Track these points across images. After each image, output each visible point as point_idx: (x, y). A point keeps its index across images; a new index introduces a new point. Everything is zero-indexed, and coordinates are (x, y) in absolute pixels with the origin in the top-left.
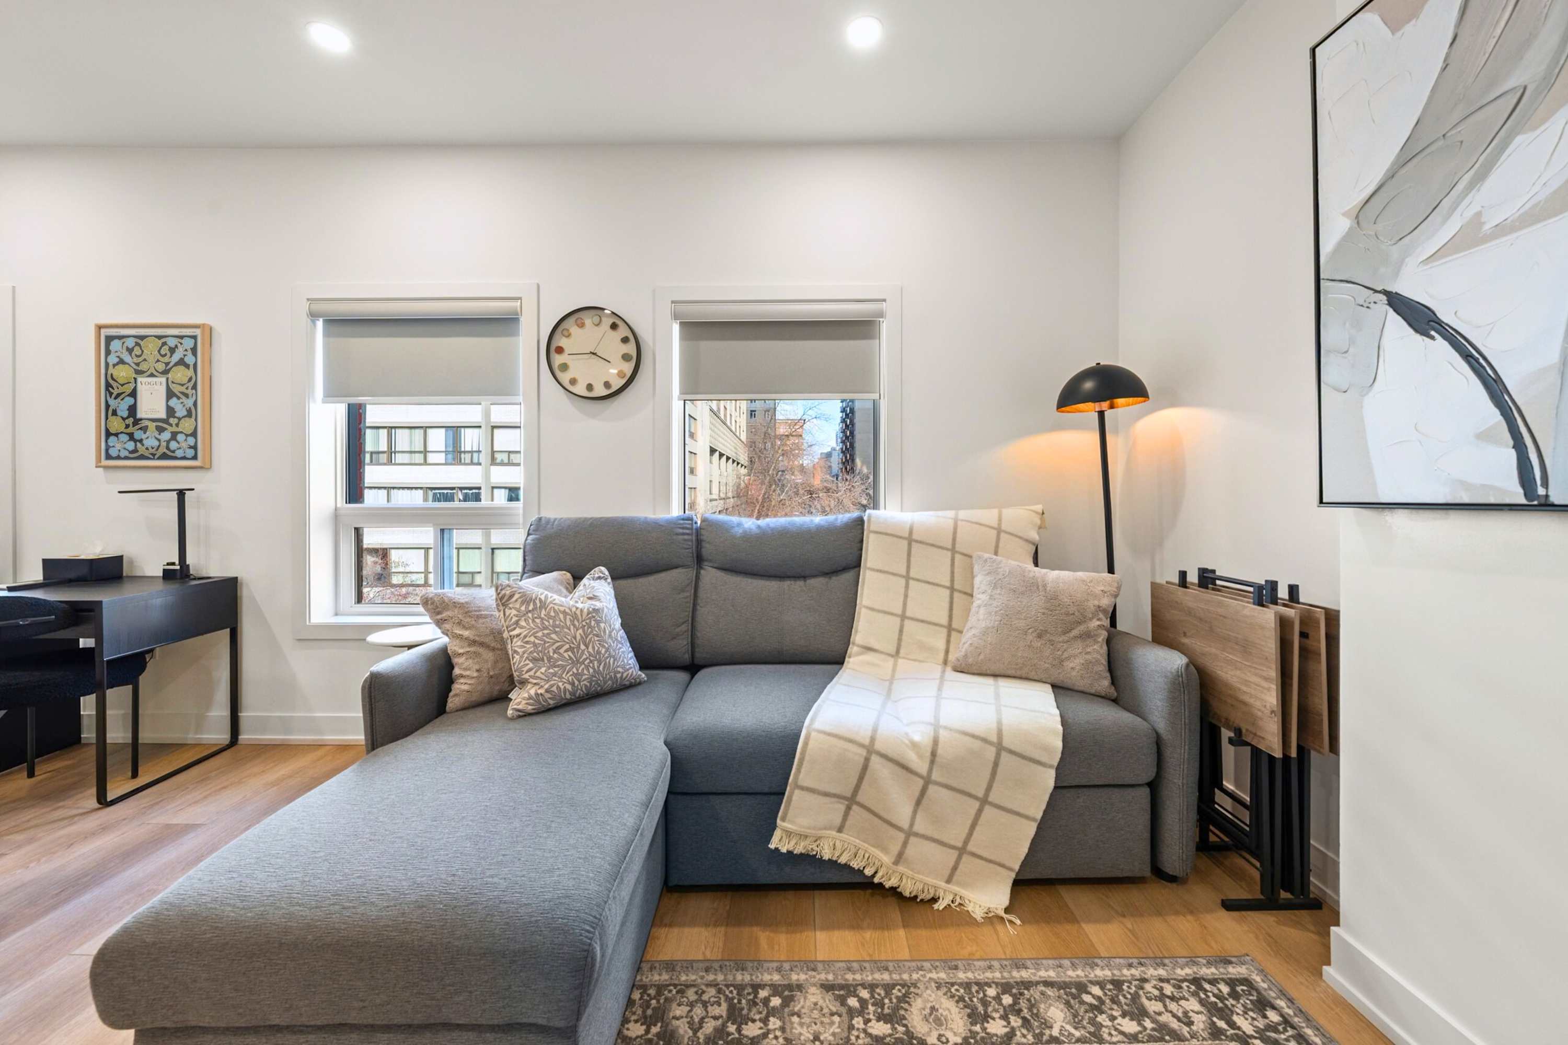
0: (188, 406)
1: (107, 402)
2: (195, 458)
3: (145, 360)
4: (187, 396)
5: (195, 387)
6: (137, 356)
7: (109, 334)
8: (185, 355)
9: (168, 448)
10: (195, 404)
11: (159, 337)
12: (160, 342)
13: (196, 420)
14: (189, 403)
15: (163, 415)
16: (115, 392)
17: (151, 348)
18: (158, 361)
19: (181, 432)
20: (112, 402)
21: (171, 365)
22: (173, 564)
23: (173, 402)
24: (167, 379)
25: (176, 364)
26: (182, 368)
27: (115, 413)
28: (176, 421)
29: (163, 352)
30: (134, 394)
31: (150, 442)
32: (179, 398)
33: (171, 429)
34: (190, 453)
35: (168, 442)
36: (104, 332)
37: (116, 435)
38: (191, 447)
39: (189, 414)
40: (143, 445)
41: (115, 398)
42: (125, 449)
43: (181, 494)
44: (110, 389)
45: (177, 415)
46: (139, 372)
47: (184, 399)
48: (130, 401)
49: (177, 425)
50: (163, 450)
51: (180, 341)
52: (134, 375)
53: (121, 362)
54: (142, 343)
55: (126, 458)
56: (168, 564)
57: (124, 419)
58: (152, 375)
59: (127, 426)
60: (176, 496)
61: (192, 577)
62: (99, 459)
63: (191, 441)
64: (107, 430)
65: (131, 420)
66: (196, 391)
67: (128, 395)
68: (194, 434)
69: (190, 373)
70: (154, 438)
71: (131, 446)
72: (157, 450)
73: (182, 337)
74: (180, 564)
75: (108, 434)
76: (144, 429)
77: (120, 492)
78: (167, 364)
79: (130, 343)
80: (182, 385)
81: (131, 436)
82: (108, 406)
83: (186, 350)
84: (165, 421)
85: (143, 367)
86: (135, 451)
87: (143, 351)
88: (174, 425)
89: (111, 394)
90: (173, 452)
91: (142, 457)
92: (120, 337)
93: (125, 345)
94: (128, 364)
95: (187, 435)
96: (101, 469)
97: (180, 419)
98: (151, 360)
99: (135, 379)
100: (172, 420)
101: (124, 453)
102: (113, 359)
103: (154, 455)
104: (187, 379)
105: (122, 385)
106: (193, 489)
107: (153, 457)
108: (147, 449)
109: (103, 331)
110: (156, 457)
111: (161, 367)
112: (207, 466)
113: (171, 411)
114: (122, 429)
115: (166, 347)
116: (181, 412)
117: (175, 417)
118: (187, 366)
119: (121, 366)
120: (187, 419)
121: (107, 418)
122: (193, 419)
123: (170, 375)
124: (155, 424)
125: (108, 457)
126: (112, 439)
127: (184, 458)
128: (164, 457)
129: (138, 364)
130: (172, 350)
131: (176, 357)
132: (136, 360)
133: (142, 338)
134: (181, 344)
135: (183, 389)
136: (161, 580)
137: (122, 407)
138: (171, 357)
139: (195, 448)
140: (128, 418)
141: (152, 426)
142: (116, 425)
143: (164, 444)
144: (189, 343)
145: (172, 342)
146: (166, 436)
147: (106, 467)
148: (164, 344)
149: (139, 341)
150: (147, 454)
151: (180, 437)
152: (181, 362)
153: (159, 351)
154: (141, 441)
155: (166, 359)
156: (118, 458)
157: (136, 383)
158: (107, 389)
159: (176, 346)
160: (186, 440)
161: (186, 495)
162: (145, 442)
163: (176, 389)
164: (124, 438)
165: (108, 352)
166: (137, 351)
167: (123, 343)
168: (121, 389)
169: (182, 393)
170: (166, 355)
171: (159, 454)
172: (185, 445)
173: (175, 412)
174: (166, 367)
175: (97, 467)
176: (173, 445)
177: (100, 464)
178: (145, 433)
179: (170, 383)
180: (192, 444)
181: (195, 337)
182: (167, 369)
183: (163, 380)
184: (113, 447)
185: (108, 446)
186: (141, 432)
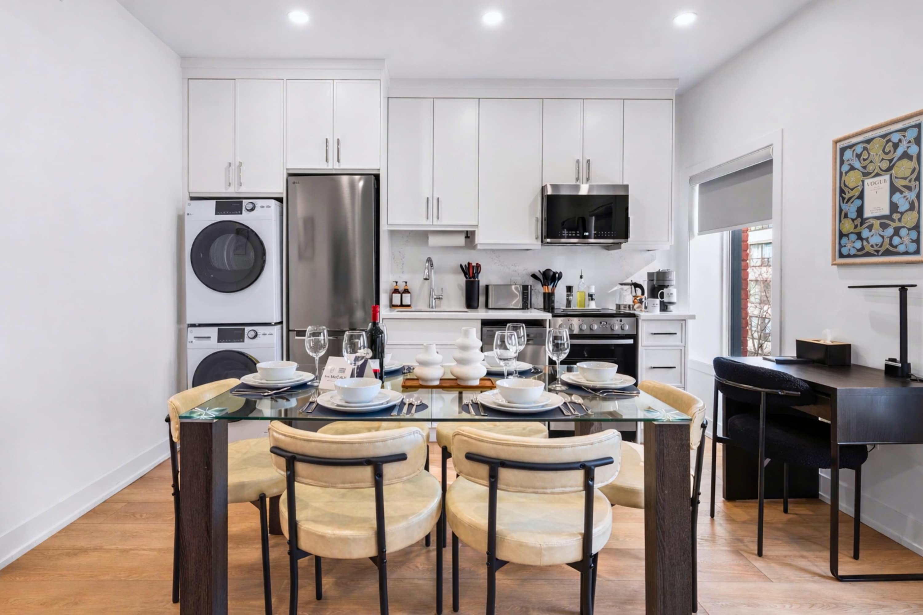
0: (910, 200)
1: (840, 206)
2: (917, 252)
3: (871, 162)
4: (909, 188)
5: (918, 179)
6: (865, 160)
7: (842, 146)
8: (908, 147)
9: (891, 244)
10: (918, 196)
11: (883, 136)
12: (885, 140)
13: (919, 212)
14: (912, 196)
15: (886, 211)
16: (847, 196)
17: (876, 149)
18: (883, 159)
19: (904, 227)
20: (844, 206)
21: (895, 160)
22: (894, 360)
23: (897, 197)
24: (891, 175)
25: (900, 159)
26: (905, 160)
27: (846, 216)
28: (899, 215)
29: (887, 150)
30: (861, 196)
31: (875, 240)
32: (901, 192)
33: (893, 225)
34: (912, 247)
35: (891, 238)
36: (840, 145)
37: (847, 235)
38: (913, 241)
39: (912, 207)
40: (869, 243)
41: (847, 202)
42: (854, 247)
43: (903, 289)
44: (843, 195)
45: (900, 210)
46: (866, 175)
47: (907, 193)
48: (858, 203)
49: (900, 220)
50: (886, 246)
51: (903, 133)
52: (862, 178)
53: (852, 168)
54: (868, 146)
55: (855, 256)
56: (890, 360)
57: (853, 220)
58: (877, 175)
59: (856, 227)
60: (898, 292)
61: (912, 377)
62: (834, 259)
63: (913, 234)
64: (840, 232)
65: (859, 220)
66: (919, 182)
67: (857, 198)
68: (917, 227)
69: (914, 164)
70: (878, 235)
71: (858, 245)
72: (881, 246)
73: (904, 130)
74: (901, 362)
75: (841, 235)
76: (870, 228)
77: (849, 287)
78: (891, 161)
79: (859, 149)
80: (905, 178)
81: (859, 237)
82: (841, 210)
83: (909, 142)
84: (888, 217)
85: (870, 168)
86: (863, 248)
87: (869, 154)
88: (897, 221)
89: (844, 199)
90: (896, 247)
91: (868, 254)
92: (851, 147)
93: (855, 153)
94: (857, 169)
95: (909, 229)
96: (836, 266)
97: (902, 214)
98: (877, 159)
99: (863, 182)
100: (896, 216)
101: (853, 252)
102: (845, 168)
103: (877, 251)
104: (910, 171)
105: (852, 190)
106: (915, 286)
107: (877, 253)
108: (872, 246)
109: (838, 144)
110: (880, 253)
111: (885, 165)
113: (894, 207)
114: (852, 230)
115: (890, 144)
116: (903, 206)
117: (899, 212)
118: (910, 158)
119: (852, 172)
120: (910, 212)
121: (840, 221)
122: (916, 212)
123: (893, 171)
124: (879, 222)
125: (841, 256)
126: (844, 240)
127: (906, 253)
128: (887, 253)
129: (865, 167)
130: (896, 146)
131: (900, 151)
132: (864, 163)
133: (868, 141)
134: (905, 137)
135: (905, 183)
136: (883, 374)
137: (851, 209)
138: (895, 152)
139: (917, 241)
140: (856, 219)
141: (877, 223)
142: (848, 226)
143: (887, 241)
144: (912, 134)
145: (895, 138)
146: (890, 231)
147: (839, 265)
148: (889, 141)
149: (865, 145)
150: (871, 250)
151: (903, 232)
152: (906, 156)
153: (883, 151)
154: (867, 239)
155: (889, 157)
156: (849, 256)
157: (863, 185)
158: (841, 195)
159: (900, 141)
160: (908, 234)
161: (908, 291)
162: (870, 240)
163: (899, 183)
164: (853, 237)
165: (842, 162)
166: (865, 155)
167: (853, 151)
168: (852, 193)
169: (905, 187)
170: (890, 151)
171: (882, 250)
172: (906, 240)
173: (898, 207)
174: (890, 163)
175: (832, 265)
176: (896, 241)
177: (834, 262)
178: (870, 231)
179: (893, 178)
180: (915, 238)
181: (918, 126)
182: (891, 165)
183: (887, 177)
184: (845, 246)
185: (841, 246)
186: (867, 230)
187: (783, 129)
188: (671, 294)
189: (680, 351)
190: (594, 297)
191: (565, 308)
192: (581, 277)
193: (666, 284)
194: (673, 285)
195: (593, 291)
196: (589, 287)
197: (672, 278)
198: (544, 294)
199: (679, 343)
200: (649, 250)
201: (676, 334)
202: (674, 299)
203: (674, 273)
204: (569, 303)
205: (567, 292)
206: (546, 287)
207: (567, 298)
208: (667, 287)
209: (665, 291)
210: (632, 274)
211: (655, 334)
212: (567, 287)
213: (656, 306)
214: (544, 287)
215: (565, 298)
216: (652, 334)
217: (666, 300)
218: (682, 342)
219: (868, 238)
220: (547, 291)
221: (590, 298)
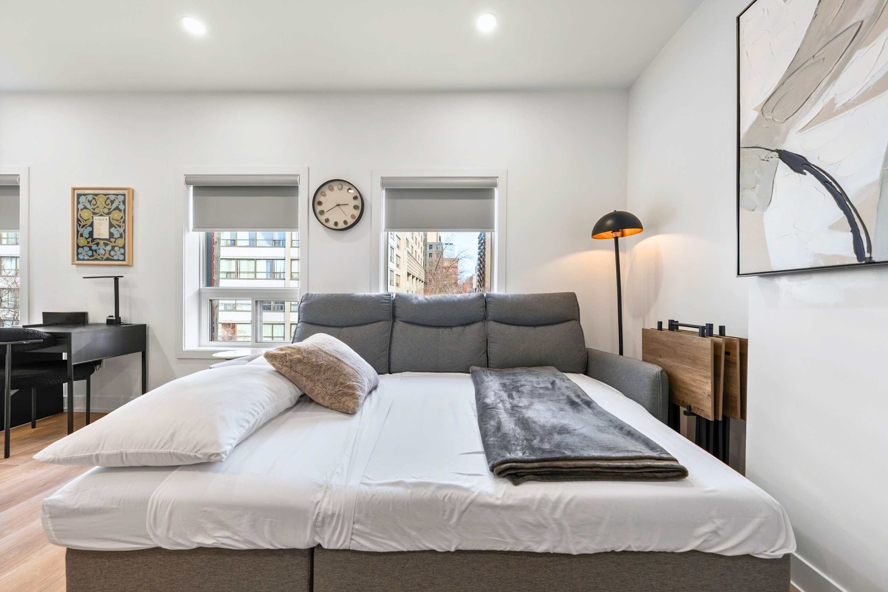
0: (120, 232)
1: (77, 229)
2: (124, 260)
3: (98, 207)
4: (120, 226)
5: (124, 222)
6: (94, 205)
7: (78, 193)
8: (119, 205)
9: (110, 255)
10: (124, 231)
11: (105, 195)
12: (106, 197)
13: (125, 239)
14: (121, 230)
15: (107, 236)
16: (82, 224)
17: (101, 200)
18: (105, 207)
19: (117, 246)
20: (80, 229)
21: (112, 209)
22: (112, 316)
23: (113, 230)
24: (110, 217)
25: (114, 209)
26: (117, 211)
27: (82, 235)
28: (114, 240)
29: (107, 203)
30: (92, 225)
31: (101, 251)
32: (116, 228)
33: (111, 244)
34: (122, 257)
35: (110, 251)
36: (77, 192)
37: (83, 247)
38: (122, 254)
39: (121, 236)
40: (96, 253)
41: (82, 227)
42: (87, 255)
43: (116, 279)
44: (79, 222)
45: (115, 237)
46: (95, 214)
47: (118, 228)
48: (90, 229)
49: (115, 242)
50: (107, 255)
51: (116, 197)
52: (92, 215)
53: (85, 208)
54: (96, 198)
55: (88, 260)
56: (109, 316)
57: (86, 239)
58: (101, 215)
59: (88, 243)
60: (114, 280)
61: (122, 323)
62: (73, 260)
63: (122, 251)
64: (78, 245)
65: (90, 239)
66: (125, 224)
67: (89, 226)
68: (124, 247)
69: (122, 214)
70: (102, 249)
71: (90, 253)
72: (104, 255)
73: (117, 195)
74: (116, 316)
75: (78, 247)
76: (97, 244)
77: (84, 278)
78: (109, 209)
79: (90, 198)
80: (118, 221)
81: (90, 248)
82: (78, 232)
83: (120, 202)
84: (108, 240)
85: (97, 211)
86: (93, 256)
87: (97, 202)
88: (113, 242)
89: (80, 225)
90: (113, 256)
91: (97, 259)
92: (85, 195)
93: (87, 199)
94: (89, 209)
95: (120, 248)
96: (75, 265)
97: (116, 239)
98: (101, 207)
99: (93, 217)
100: (112, 240)
101: (86, 258)
102: (81, 206)
103: (102, 258)
104: (120, 217)
105: (86, 220)
106: (123, 277)
107: (102, 259)
108: (99, 255)
109: (76, 191)
110: (104, 259)
111: (106, 211)
112: (131, 264)
113: (111, 235)
114: (85, 244)
115: (109, 200)
116: (117, 235)
117: (113, 238)
118: (120, 211)
119: (85, 210)
120: (120, 239)
121: (77, 238)
122: (123, 239)
123: (111, 215)
124: (103, 241)
125: (78, 259)
126: (80, 250)
127: (118, 260)
128: (108, 259)
129: (94, 209)
130: (112, 202)
131: (114, 206)
132: (93, 207)
133: (96, 195)
134: (117, 198)
135: (118, 223)
136: (106, 325)
137: (86, 232)
138: (112, 205)
139: (124, 254)
140: (88, 238)
141: (101, 242)
142: (82, 242)
143: (108, 252)
144: (121, 198)
145: (112, 198)
146: (109, 248)
147: (77, 265)
148: (108, 198)
149: (95, 197)
150: (98, 257)
151: (116, 249)
152: (117, 208)
153: (105, 202)
155: (109, 207)
156: (84, 260)
157: (93, 219)
158: (78, 223)
159: (114, 200)
160: (119, 250)
161: (119, 280)
162: (97, 251)
163: (114, 223)
164: (87, 249)
165: (78, 203)
166: (94, 202)
167: (86, 198)
168: (85, 223)
169: (117, 225)
170: (109, 204)
171: (105, 257)
172: (119, 253)
173: (114, 235)
174: (109, 210)
175: (72, 264)
176: (113, 253)
177: (74, 263)
178: (98, 246)
179: (111, 219)
181: (124, 195)
182: (109, 212)
183: (108, 218)
184: (81, 253)
185: (78, 254)
186: (95, 246)
187: (29, 167)
219: (96, 250)
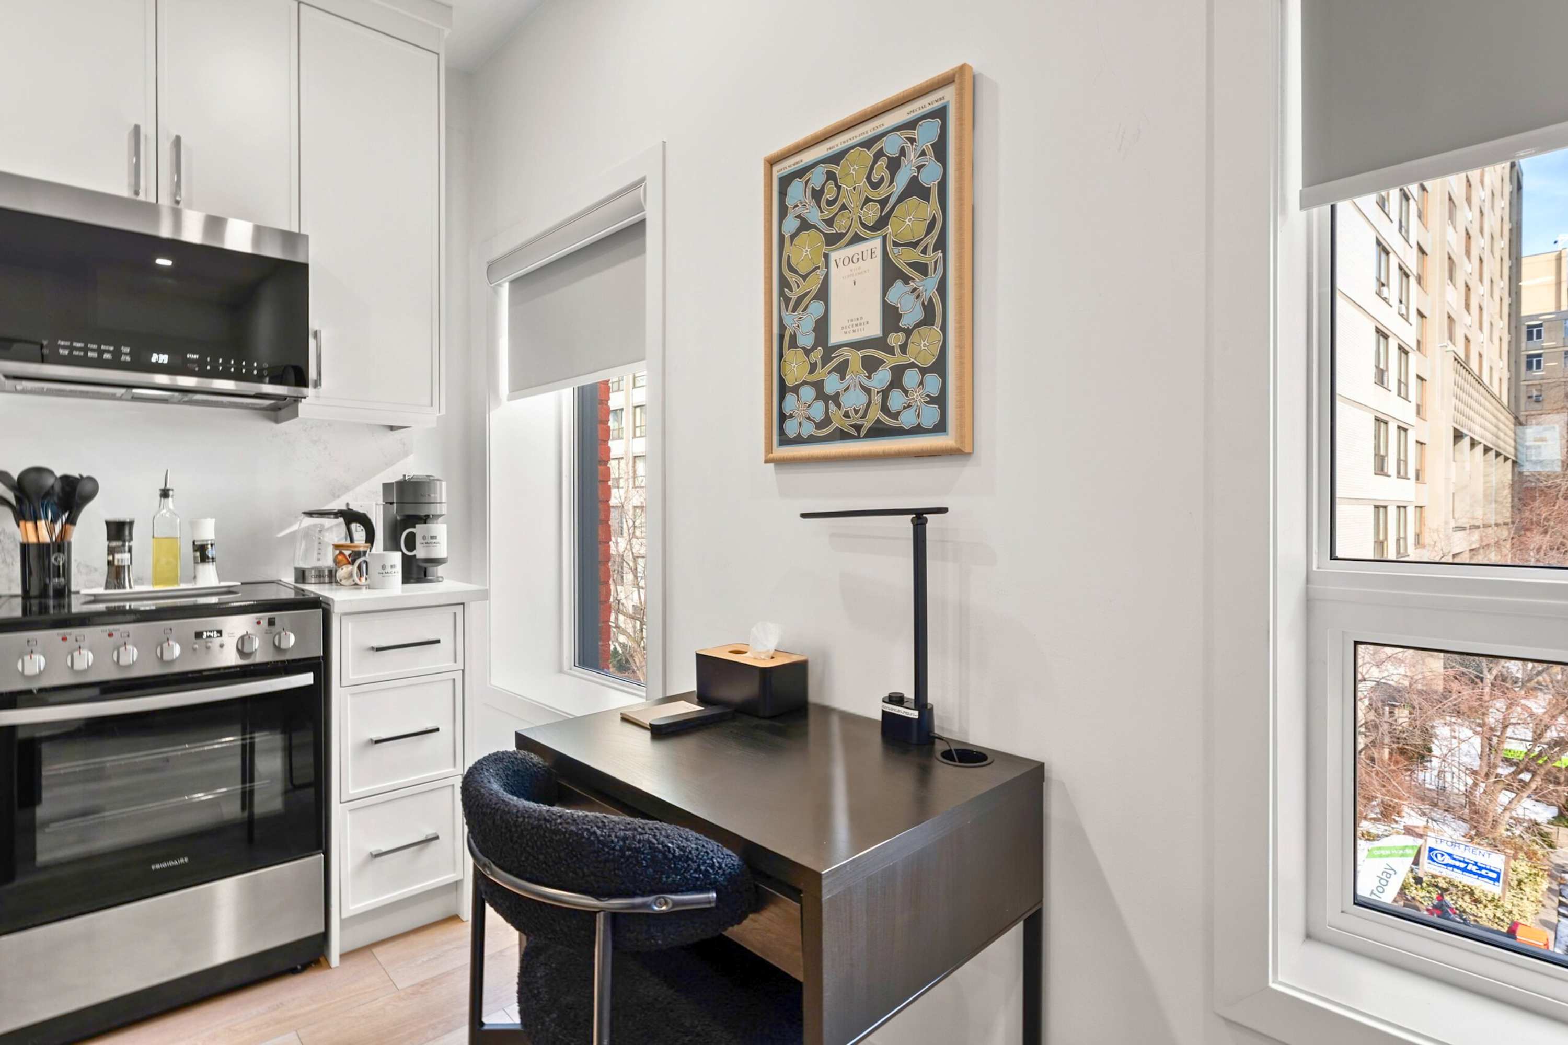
0: (925, 297)
1: (781, 320)
2: (940, 427)
3: (844, 207)
4: (922, 269)
5: (941, 244)
6: (830, 203)
7: (783, 172)
8: (919, 168)
9: (885, 409)
10: (942, 288)
11: (867, 144)
12: (871, 154)
13: (943, 328)
14: (928, 286)
15: (874, 329)
16: (794, 295)
17: (854, 174)
18: (868, 200)
19: (913, 365)
20: (788, 319)
21: (892, 200)
22: (900, 699)
23: (897, 293)
24: (885, 238)
25: (902, 198)
26: (914, 201)
27: (793, 344)
28: (901, 336)
29: (875, 178)
30: (823, 294)
31: (854, 399)
32: (906, 280)
33: (892, 361)
34: (930, 416)
35: (885, 394)
36: (779, 170)
37: (795, 389)
38: (932, 400)
39: (928, 319)
40: (839, 406)
41: (794, 311)
42: (809, 418)
43: (919, 520)
44: (786, 291)
45: (903, 323)
46: (833, 240)
47: (918, 280)
48: (817, 308)
49: (903, 348)
50: (875, 413)
51: (910, 134)
52: (825, 249)
53: (805, 226)
54: (836, 169)
55: (812, 440)
56: (894, 701)
58: (857, 239)
59: (813, 368)
60: (909, 526)
61: (939, 737)
62: (769, 448)
63: (933, 383)
64: (782, 381)
65: (820, 351)
66: (944, 252)
67: (815, 298)
68: (939, 367)
70: (858, 386)
71: (818, 411)
72: (864, 416)
73: (911, 125)
74: (916, 703)
75: (783, 389)
76: (842, 369)
77: (804, 516)
78: (883, 203)
79: (817, 178)
80: (914, 245)
81: (820, 392)
82: (782, 327)
83: (923, 153)
84: (880, 343)
85: (841, 224)
86: (826, 421)
87: (839, 188)
88: (897, 351)
89: (787, 300)
90: (896, 416)
91: (843, 436)
92: (800, 173)
93: (810, 186)
94: (815, 227)
95: (923, 371)
96: (771, 465)
97: (908, 332)
98: (854, 202)
99: (826, 256)
100: (895, 339)
101: (808, 429)
102: (791, 224)
103: (858, 428)
104: (924, 226)
105: (805, 277)
106: (942, 510)
107: (857, 432)
108: (847, 414)
109: (776, 169)
110: (863, 432)
111: (872, 214)
112: (967, 450)
113: (891, 315)
114: (805, 377)
115: (883, 162)
116: (911, 314)
117: (898, 329)
118: (924, 193)
119: (803, 235)
120: (924, 329)
121: (781, 356)
122: (937, 328)
123: (889, 229)
124: (861, 354)
125: (785, 440)
126: (789, 401)
127: (917, 430)
128: (879, 431)
129: (830, 222)
130: (894, 165)
131: (902, 178)
132: (829, 213)
133: (836, 158)
134: (912, 141)
135: (915, 255)
136: (878, 737)
137: (806, 326)
138: (891, 182)
139: (940, 400)
140: (813, 349)
141: (855, 358)
142: (796, 369)
143: (877, 399)
144: (927, 133)
145: (891, 145)
146: (882, 377)
147: (780, 462)
148: (880, 154)
149: (832, 167)
150: (845, 426)
151: (911, 378)
152: (915, 189)
153: (869, 178)
154: (836, 398)
155: (882, 193)
156: (799, 440)
157: (827, 266)
158: (782, 294)
159: (903, 152)
160: (921, 383)
161: (929, 525)
162: (842, 399)
163: (902, 258)
164: (808, 393)
165: (783, 212)
166: (830, 193)
167: (807, 183)
168: (805, 286)
169: (914, 265)
170: (882, 179)
171: (867, 424)
172: (918, 396)
173: (900, 316)
174: (882, 210)
175: (766, 462)
176: (896, 400)
177: (771, 456)
178: (843, 378)
179: (889, 245)
180: (935, 392)
181: (940, 113)
182: (883, 214)
183: (876, 244)
184: (791, 416)
185: (783, 418)
186: (835, 376)
187: (664, 142)
188: (432, 537)
189: (450, 683)
190: (210, 553)
191: (101, 590)
192: (165, 494)
193: (423, 513)
194: (441, 516)
195: (207, 532)
196: (194, 525)
197: (435, 498)
198: (25, 548)
199: (450, 665)
200: (392, 428)
201: (438, 641)
202: (441, 550)
203: (444, 483)
204: (116, 574)
205: (109, 538)
206: (30, 525)
207: (111, 558)
208: (425, 519)
209: (419, 529)
210: (347, 489)
211: (379, 649)
212: (108, 524)
213: (393, 570)
214: (22, 523)
215: (104, 557)
216: (373, 648)
217: (420, 552)
218: (455, 662)
219: (838, 394)
220: (32, 539)
221: (198, 554)
